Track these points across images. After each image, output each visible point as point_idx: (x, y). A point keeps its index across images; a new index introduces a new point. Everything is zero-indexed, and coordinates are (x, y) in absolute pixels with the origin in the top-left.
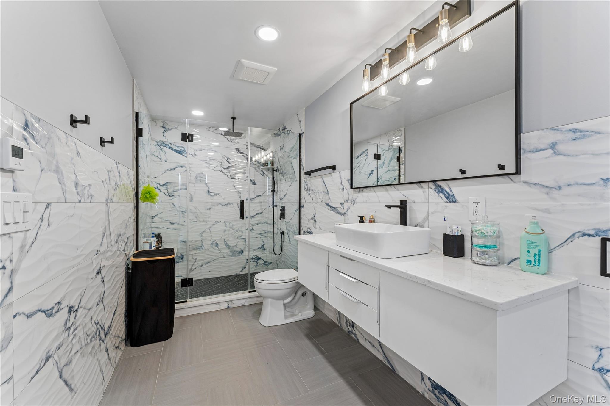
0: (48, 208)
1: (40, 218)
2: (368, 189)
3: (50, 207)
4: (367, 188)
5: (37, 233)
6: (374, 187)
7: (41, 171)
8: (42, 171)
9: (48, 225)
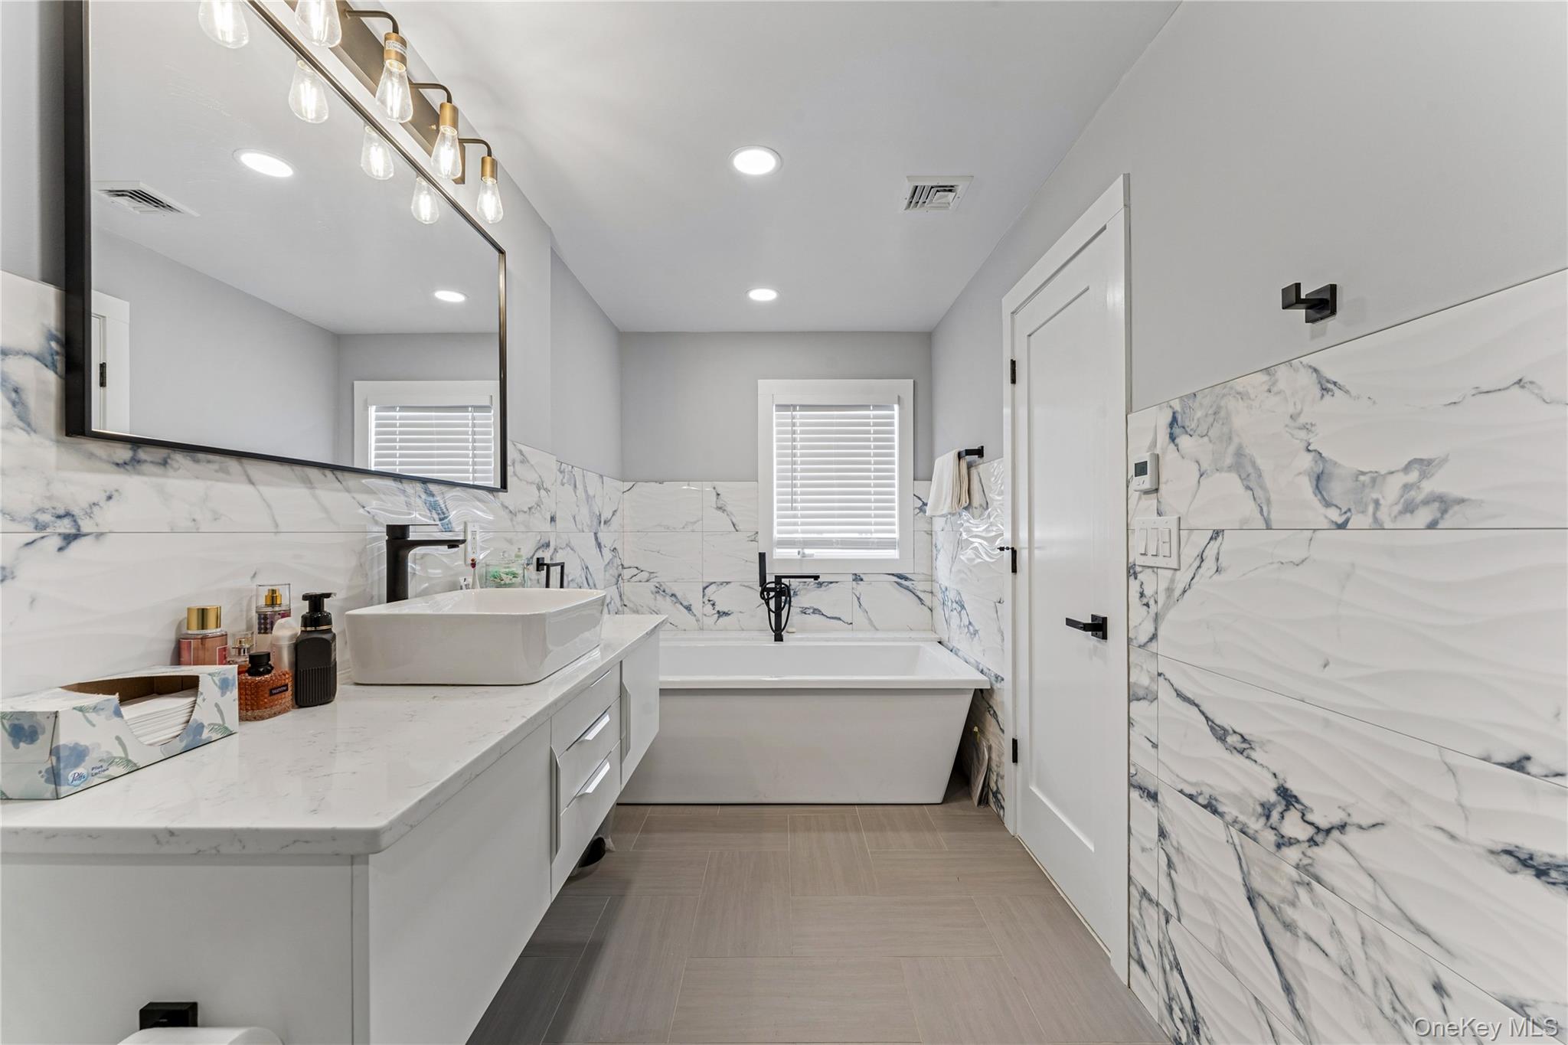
0: (1216, 539)
1: (1198, 556)
2: (209, 462)
3: (1220, 538)
4: (201, 456)
5: (1193, 579)
6: (245, 461)
7: (1199, 476)
8: (1201, 476)
9: (1217, 571)
